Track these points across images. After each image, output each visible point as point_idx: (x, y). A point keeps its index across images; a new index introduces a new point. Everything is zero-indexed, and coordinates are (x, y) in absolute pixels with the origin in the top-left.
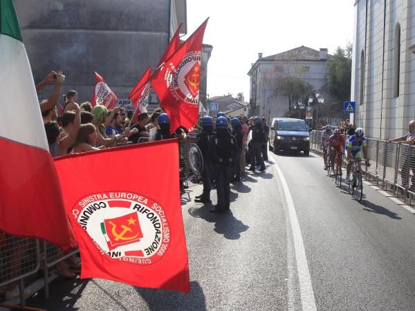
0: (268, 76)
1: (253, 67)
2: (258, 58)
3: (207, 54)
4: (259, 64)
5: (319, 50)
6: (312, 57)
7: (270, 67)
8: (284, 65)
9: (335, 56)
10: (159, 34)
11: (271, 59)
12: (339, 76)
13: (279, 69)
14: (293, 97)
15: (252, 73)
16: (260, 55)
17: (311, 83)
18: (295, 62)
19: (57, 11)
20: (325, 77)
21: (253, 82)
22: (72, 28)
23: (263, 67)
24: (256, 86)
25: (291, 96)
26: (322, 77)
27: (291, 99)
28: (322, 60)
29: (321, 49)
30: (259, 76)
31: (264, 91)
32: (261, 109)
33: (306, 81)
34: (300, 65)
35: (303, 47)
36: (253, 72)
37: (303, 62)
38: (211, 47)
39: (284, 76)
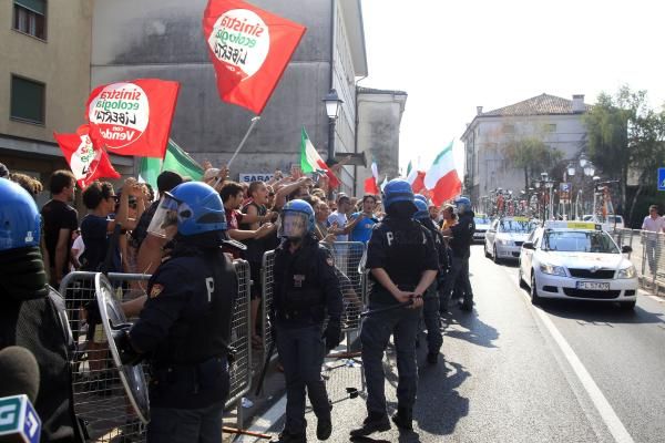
0: (492, 140)
1: (469, 128)
2: (476, 114)
3: (398, 105)
4: (478, 123)
5: (571, 99)
6: (560, 110)
7: (495, 125)
8: (518, 123)
9: (597, 107)
10: (314, 64)
11: (496, 115)
12: (607, 136)
13: (509, 128)
14: (532, 170)
15: (467, 138)
16: (480, 108)
17: (561, 148)
18: (533, 117)
19: (156, 36)
20: (584, 137)
21: (469, 150)
22: (178, 62)
23: (484, 126)
24: (474, 156)
25: (529, 168)
26: (578, 138)
27: (529, 173)
28: (576, 113)
29: (575, 97)
30: (478, 140)
31: (486, 163)
32: (482, 189)
33: (552, 146)
34: (543, 121)
35: (544, 95)
36: (469, 135)
37: (546, 117)
38: (404, 94)
39: (517, 139)
